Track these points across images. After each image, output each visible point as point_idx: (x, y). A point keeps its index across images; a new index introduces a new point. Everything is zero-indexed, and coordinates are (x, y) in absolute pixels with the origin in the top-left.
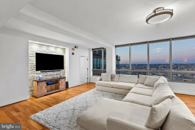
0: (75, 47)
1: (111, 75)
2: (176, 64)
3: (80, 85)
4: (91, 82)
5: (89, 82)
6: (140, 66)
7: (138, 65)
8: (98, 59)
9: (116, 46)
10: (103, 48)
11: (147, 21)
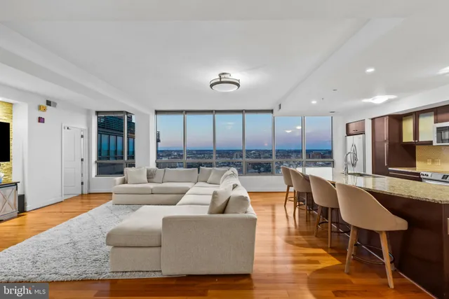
0: (49, 103)
1: (148, 171)
2: (257, 151)
3: (62, 202)
4: (92, 191)
5: (85, 192)
6: (200, 154)
7: (197, 151)
8: (112, 138)
9: (157, 112)
10: (127, 113)
11: (212, 86)
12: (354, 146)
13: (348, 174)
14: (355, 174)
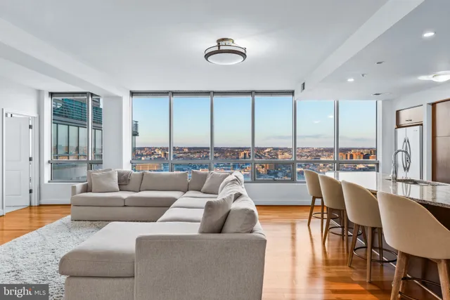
1: (120, 175)
3: (3, 216)
4: (45, 201)
5: (35, 203)
8: (73, 130)
9: (132, 94)
10: (92, 95)
11: (207, 56)
12: (406, 141)
13: (396, 180)
14: (406, 181)
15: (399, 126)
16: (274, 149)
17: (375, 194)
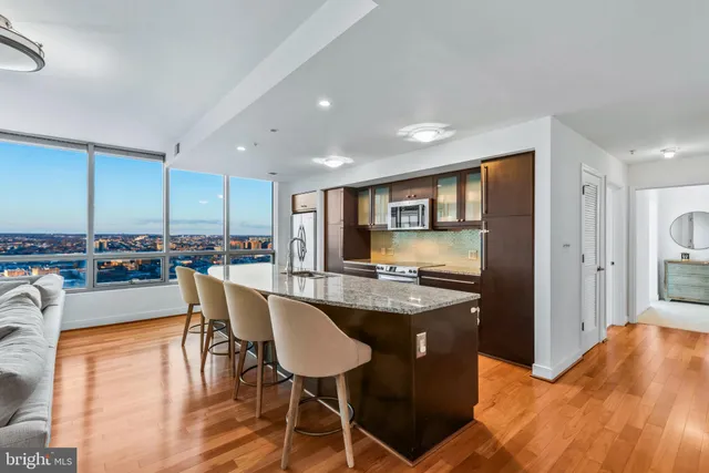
12: (302, 228)
13: (292, 273)
14: (302, 274)
15: (295, 212)
16: (150, 237)
17: (266, 295)
